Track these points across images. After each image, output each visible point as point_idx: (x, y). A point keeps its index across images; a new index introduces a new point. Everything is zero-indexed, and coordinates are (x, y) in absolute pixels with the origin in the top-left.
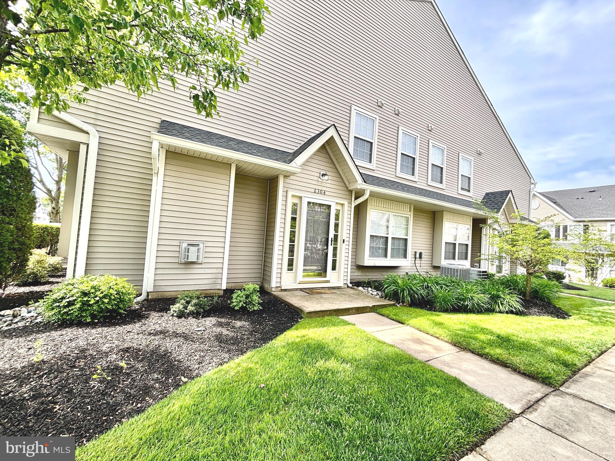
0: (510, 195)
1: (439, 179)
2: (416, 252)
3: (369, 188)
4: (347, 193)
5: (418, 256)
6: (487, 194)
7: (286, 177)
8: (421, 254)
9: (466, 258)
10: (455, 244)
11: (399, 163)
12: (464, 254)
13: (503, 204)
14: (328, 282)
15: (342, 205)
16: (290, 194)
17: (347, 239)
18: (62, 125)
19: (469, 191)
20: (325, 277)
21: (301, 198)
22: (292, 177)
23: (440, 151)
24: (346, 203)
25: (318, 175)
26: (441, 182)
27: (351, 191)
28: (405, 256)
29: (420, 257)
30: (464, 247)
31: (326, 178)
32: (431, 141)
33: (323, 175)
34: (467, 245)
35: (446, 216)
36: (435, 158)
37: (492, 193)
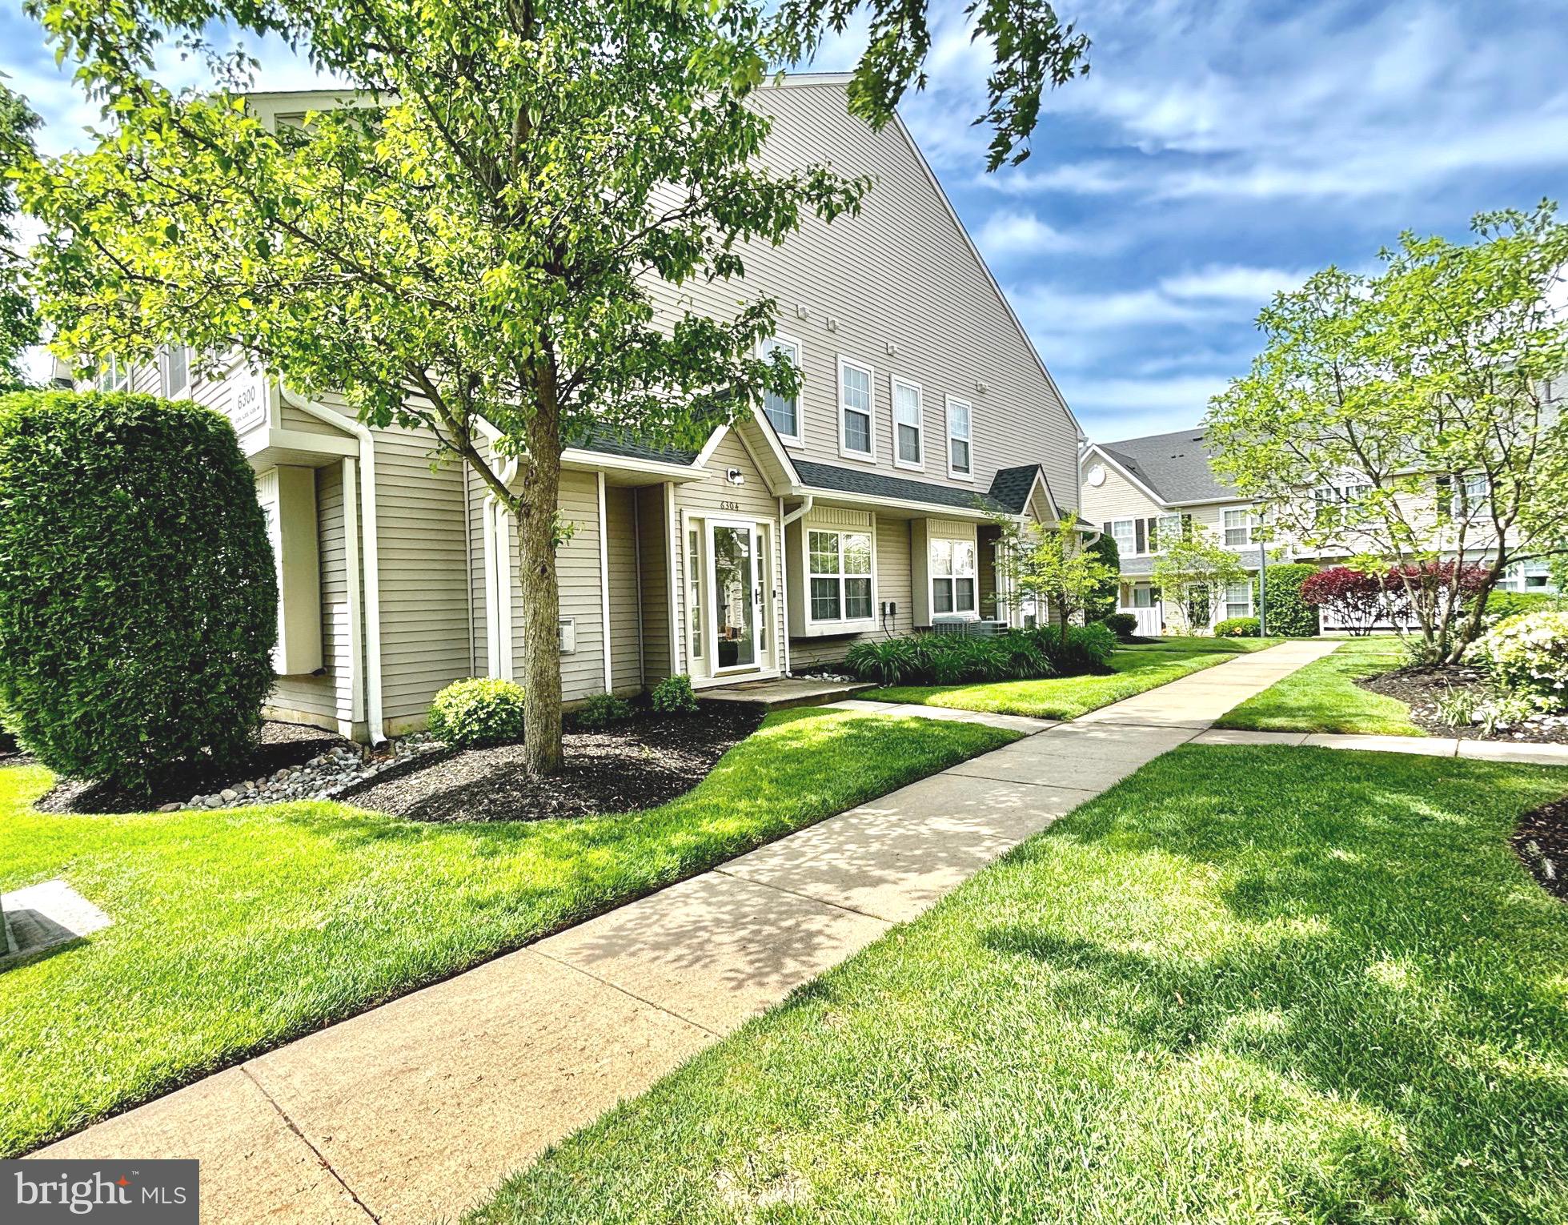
0: (1039, 474)
1: (912, 454)
2: (884, 604)
3: (811, 492)
4: (771, 503)
5: (888, 610)
6: (1000, 473)
7: (676, 485)
8: (893, 606)
9: (972, 608)
10: (949, 581)
11: (842, 429)
12: (967, 599)
13: (1027, 493)
14: (757, 670)
15: (766, 526)
16: (687, 514)
17: (778, 591)
18: (318, 428)
19: (967, 471)
20: (751, 661)
21: (701, 521)
22: (685, 485)
23: (911, 394)
24: (770, 521)
25: (723, 475)
26: (917, 460)
27: (777, 499)
28: (869, 614)
29: (893, 612)
30: (966, 584)
31: (738, 479)
32: (894, 377)
33: (733, 475)
34: (971, 581)
35: (932, 527)
36: (906, 410)
37: (1009, 471)
